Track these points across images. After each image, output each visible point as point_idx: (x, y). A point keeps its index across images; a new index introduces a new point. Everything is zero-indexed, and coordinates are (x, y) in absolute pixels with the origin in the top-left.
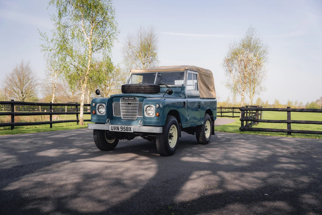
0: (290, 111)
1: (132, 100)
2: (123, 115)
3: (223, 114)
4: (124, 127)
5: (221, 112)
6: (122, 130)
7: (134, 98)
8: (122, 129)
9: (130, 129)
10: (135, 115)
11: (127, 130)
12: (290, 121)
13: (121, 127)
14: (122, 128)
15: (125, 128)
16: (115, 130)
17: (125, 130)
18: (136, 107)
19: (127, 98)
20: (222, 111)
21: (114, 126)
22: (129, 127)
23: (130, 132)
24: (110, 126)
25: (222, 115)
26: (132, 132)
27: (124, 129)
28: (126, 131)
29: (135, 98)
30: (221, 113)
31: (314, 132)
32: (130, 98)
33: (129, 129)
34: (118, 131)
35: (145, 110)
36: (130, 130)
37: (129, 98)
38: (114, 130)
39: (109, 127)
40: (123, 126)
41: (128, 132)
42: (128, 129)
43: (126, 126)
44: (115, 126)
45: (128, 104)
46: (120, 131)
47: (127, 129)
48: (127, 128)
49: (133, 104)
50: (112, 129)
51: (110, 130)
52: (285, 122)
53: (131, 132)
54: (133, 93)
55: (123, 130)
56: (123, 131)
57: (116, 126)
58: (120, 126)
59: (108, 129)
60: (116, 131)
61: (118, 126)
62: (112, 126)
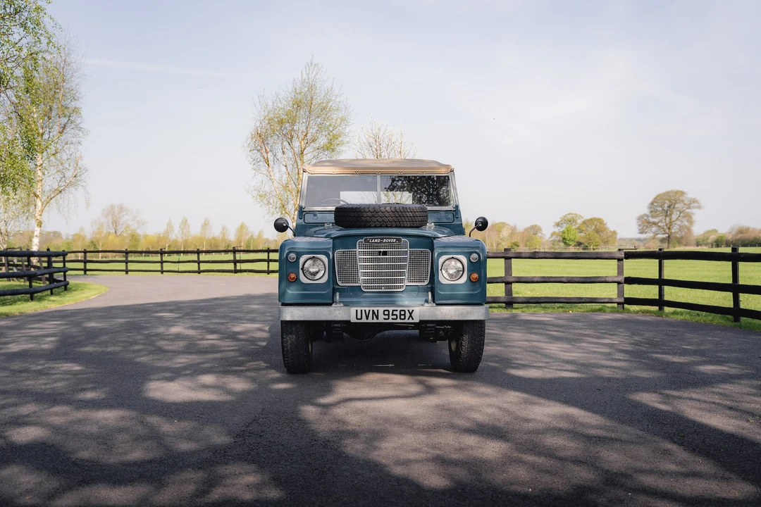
0: (510, 258)
1: (391, 245)
2: (365, 281)
3: (239, 266)
4: (393, 311)
5: (235, 262)
6: (388, 319)
7: (397, 239)
8: (387, 317)
9: (411, 314)
10: (401, 281)
11: (403, 317)
12: (510, 279)
13: (384, 311)
14: (386, 313)
15: (398, 313)
16: (367, 319)
17: (396, 319)
18: (400, 260)
19: (376, 241)
20: (238, 258)
21: (365, 308)
22: (406, 309)
23: (411, 321)
24: (353, 310)
25: (238, 268)
26: (416, 320)
27: (393, 315)
28: (399, 321)
29: (399, 240)
30: (235, 264)
31: (556, 300)
32: (386, 239)
33: (407, 315)
34: (375, 321)
35: (440, 268)
36: (411, 316)
37: (383, 239)
38: (364, 320)
39: (350, 312)
40: (391, 309)
41: (406, 321)
42: (404, 315)
43: (399, 309)
44: (367, 309)
45: (380, 255)
46: (381, 319)
47: (401, 315)
48: (403, 313)
49: (392, 253)
50: (359, 317)
51: (353, 320)
52: (500, 280)
53: (413, 321)
54: (387, 227)
55: (391, 317)
56: (390, 321)
57: (371, 309)
58: (381, 310)
59: (347, 319)
60: (370, 320)
61: (375, 309)
62: (359, 309)
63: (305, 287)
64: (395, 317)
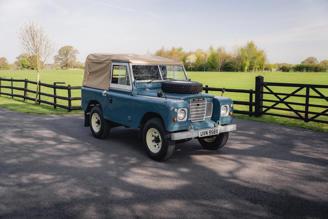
1: (201, 101)
8: (210, 133)
9: (217, 131)
10: (203, 116)
13: (209, 131)
18: (203, 108)
22: (215, 129)
23: (217, 134)
24: (200, 132)
26: (219, 133)
29: (204, 99)
34: (207, 135)
36: (217, 132)
38: (203, 136)
39: (198, 133)
40: (211, 130)
41: (215, 134)
42: (215, 132)
43: (214, 129)
47: (214, 132)
48: (215, 131)
49: (201, 105)
50: (202, 135)
51: (200, 136)
56: (211, 135)
57: (205, 131)
59: (198, 136)
60: (205, 135)
61: (207, 131)
62: (202, 131)
63: (180, 123)
64: (212, 133)
